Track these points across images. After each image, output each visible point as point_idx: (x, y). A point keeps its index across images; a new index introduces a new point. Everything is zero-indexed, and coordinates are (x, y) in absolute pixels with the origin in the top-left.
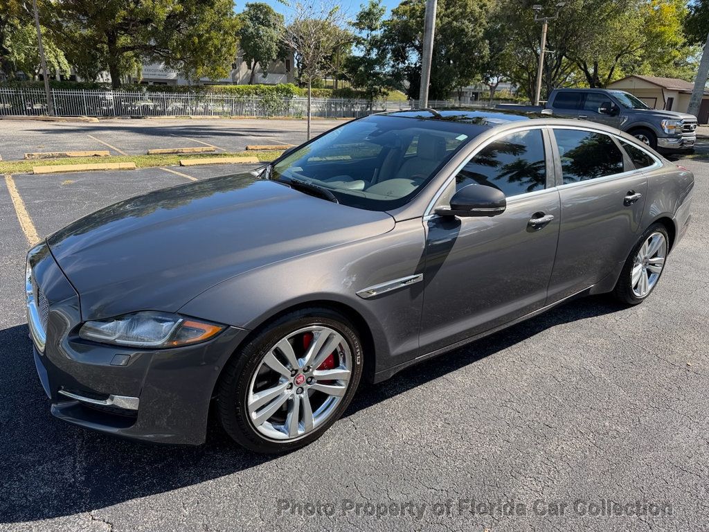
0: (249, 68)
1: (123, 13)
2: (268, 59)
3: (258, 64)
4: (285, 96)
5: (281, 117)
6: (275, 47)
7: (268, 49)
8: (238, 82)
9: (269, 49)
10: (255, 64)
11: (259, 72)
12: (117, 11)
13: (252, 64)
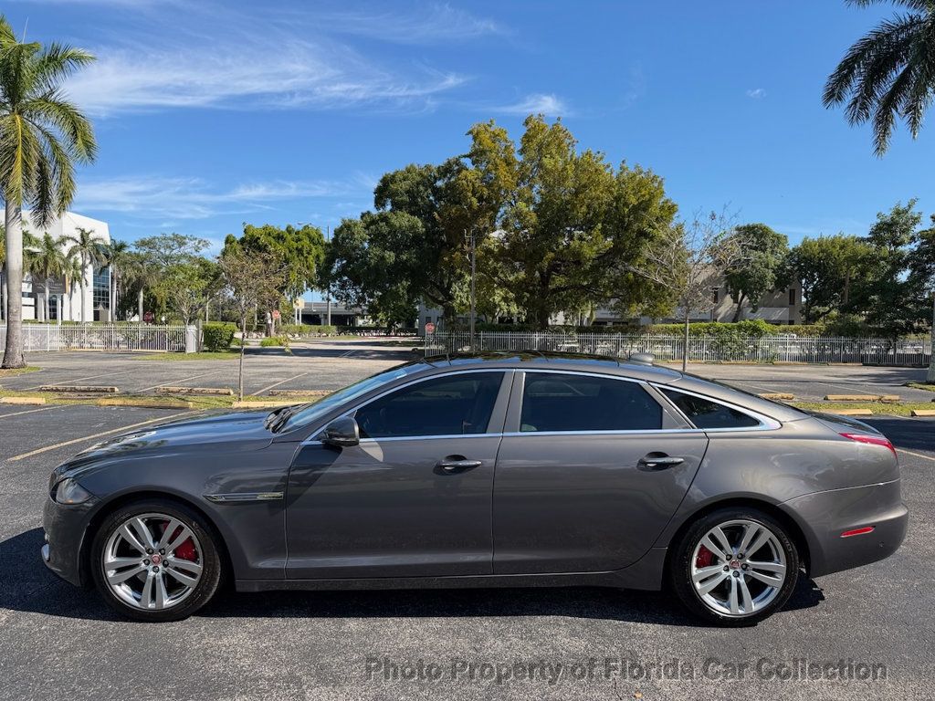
0: (736, 301)
1: (551, 255)
2: (761, 290)
3: (746, 297)
4: (750, 335)
5: (739, 362)
6: (770, 275)
7: (760, 278)
8: (718, 319)
9: (763, 278)
10: (743, 297)
11: (749, 306)
12: (545, 254)
13: (740, 295)
